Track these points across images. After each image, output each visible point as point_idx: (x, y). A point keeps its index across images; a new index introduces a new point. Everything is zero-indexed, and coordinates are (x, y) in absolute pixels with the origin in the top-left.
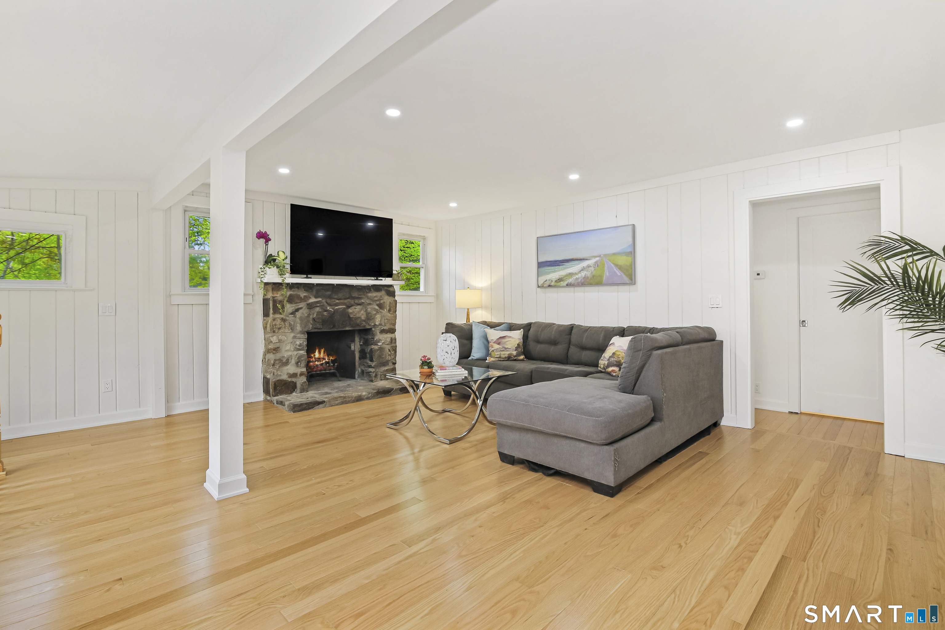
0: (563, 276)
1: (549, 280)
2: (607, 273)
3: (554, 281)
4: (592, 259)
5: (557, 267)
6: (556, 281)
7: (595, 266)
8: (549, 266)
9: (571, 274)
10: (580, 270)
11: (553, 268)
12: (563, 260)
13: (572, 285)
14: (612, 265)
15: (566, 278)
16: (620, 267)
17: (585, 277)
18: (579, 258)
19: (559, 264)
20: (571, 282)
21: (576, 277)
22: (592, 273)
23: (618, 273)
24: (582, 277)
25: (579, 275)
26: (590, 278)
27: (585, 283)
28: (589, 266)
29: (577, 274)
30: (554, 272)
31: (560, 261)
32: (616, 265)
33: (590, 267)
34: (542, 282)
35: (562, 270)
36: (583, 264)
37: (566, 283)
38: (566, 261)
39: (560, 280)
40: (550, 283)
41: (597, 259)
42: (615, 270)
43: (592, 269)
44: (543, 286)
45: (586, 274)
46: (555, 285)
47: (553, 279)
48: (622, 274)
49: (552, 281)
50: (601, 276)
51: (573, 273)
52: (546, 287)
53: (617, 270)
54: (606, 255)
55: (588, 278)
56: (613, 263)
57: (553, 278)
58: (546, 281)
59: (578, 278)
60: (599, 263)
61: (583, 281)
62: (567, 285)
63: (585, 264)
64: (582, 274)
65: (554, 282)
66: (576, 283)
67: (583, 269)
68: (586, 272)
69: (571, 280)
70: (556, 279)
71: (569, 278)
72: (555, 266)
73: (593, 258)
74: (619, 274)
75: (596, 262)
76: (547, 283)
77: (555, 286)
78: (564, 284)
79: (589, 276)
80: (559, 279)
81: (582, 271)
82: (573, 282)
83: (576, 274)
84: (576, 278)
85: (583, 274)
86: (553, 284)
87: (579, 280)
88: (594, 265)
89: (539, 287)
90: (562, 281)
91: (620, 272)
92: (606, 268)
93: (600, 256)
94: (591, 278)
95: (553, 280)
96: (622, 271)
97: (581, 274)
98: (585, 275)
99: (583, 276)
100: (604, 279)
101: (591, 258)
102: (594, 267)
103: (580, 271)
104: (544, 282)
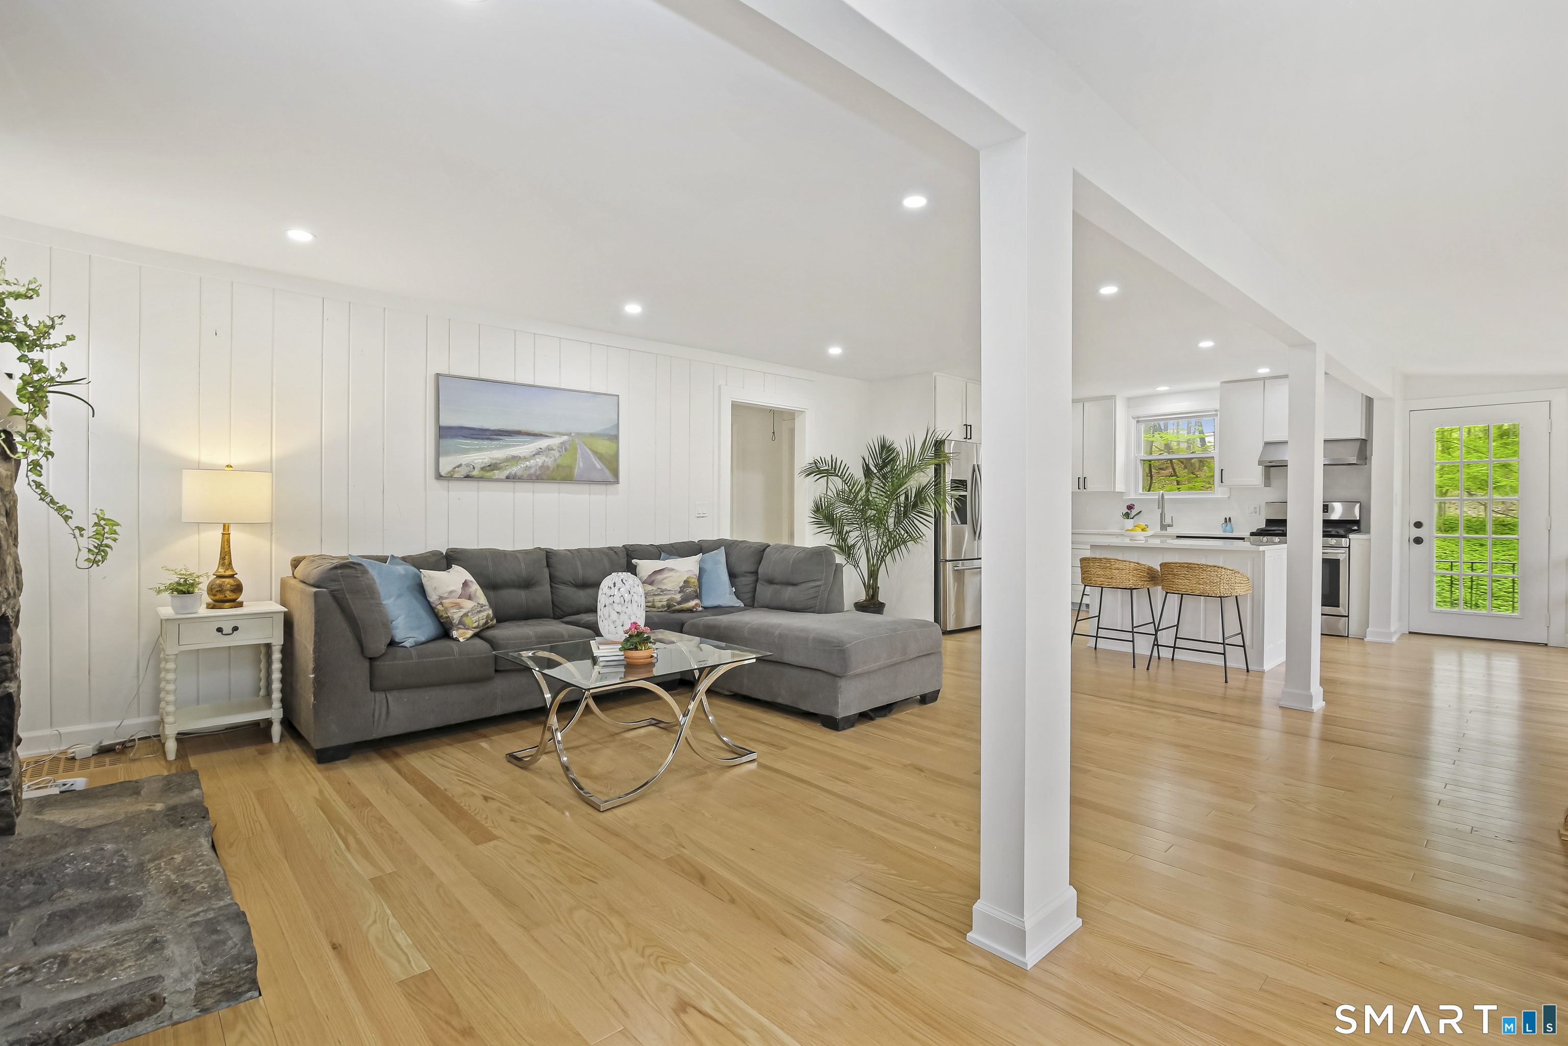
0: (500, 460)
1: (468, 465)
2: (580, 464)
3: (478, 467)
4: (555, 437)
5: (485, 442)
6: (483, 469)
7: (561, 450)
8: (465, 437)
9: (516, 459)
10: (534, 453)
11: (476, 442)
12: (500, 431)
13: (517, 477)
14: (590, 452)
15: (506, 464)
16: (600, 457)
17: (542, 467)
18: (532, 433)
19: (491, 437)
20: (515, 473)
21: (525, 465)
22: (555, 460)
23: (598, 465)
24: (537, 465)
25: (532, 461)
26: (551, 469)
27: (541, 476)
28: (550, 449)
29: (527, 458)
30: (480, 450)
31: (494, 431)
32: (595, 453)
33: (552, 449)
34: (449, 468)
35: (496, 448)
36: (539, 443)
37: (506, 473)
38: (506, 434)
39: (493, 467)
40: (470, 472)
41: (565, 438)
42: (593, 459)
43: (557, 454)
44: (452, 477)
45: (545, 461)
46: (480, 476)
47: (476, 464)
48: (603, 467)
49: (474, 468)
50: (571, 468)
51: (520, 457)
52: (458, 479)
53: (596, 460)
54: (578, 434)
55: (548, 468)
56: (590, 449)
57: (476, 461)
58: (460, 466)
59: (530, 467)
60: (568, 446)
61: (538, 473)
62: (508, 478)
63: (543, 443)
64: (538, 460)
65: (479, 469)
66: (525, 476)
67: (539, 452)
68: (545, 458)
69: (515, 469)
70: (483, 465)
71: (513, 465)
72: (482, 439)
73: (558, 436)
74: (599, 467)
75: (563, 443)
76: (463, 471)
77: (480, 479)
78: (497, 474)
79: (549, 465)
80: (489, 466)
81: (537, 456)
82: (519, 473)
83: (525, 459)
84: (527, 466)
85: (540, 460)
86: (475, 473)
87: (532, 471)
88: (558, 447)
89: (439, 476)
90: (498, 469)
91: (600, 464)
92: (579, 455)
93: (569, 434)
94: (554, 468)
95: (475, 466)
96: (603, 462)
97: (535, 460)
98: (543, 463)
99: (540, 464)
100: (576, 471)
101: (554, 435)
102: (559, 451)
103: (534, 455)
104: (455, 468)
